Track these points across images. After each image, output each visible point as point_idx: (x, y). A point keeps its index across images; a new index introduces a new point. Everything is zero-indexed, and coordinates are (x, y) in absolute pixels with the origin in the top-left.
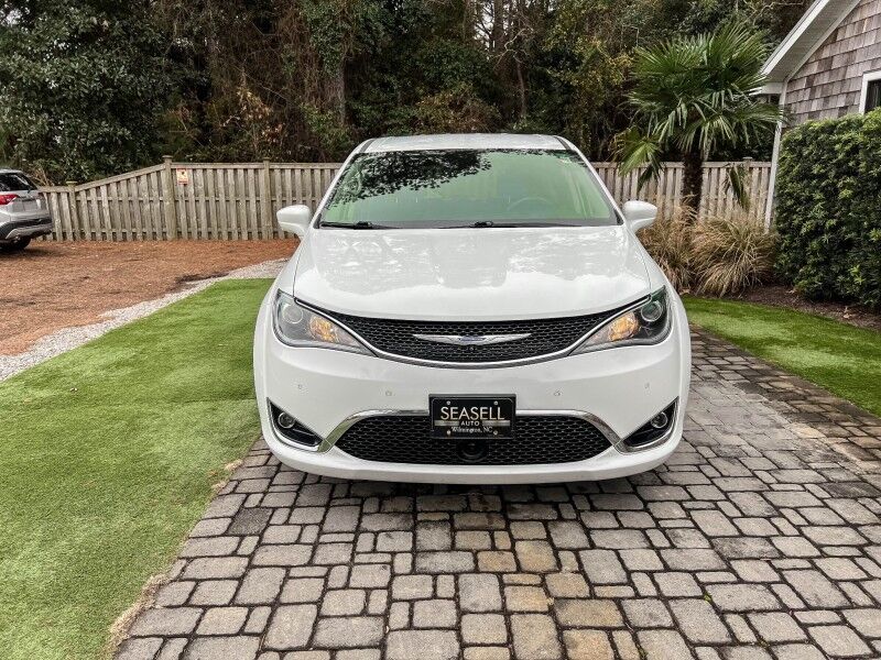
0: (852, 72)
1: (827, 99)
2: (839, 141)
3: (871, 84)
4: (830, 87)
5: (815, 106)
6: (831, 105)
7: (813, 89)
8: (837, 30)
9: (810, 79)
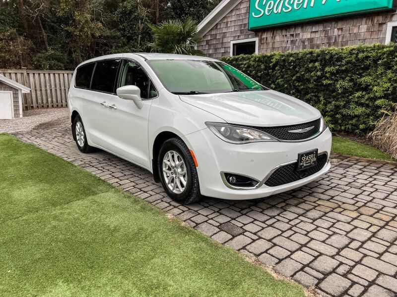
0: (225, 40)
1: (216, 49)
2: (242, 64)
3: (234, 45)
4: (217, 45)
5: (211, 52)
6: (218, 51)
7: (210, 45)
8: (217, 24)
9: (207, 42)
